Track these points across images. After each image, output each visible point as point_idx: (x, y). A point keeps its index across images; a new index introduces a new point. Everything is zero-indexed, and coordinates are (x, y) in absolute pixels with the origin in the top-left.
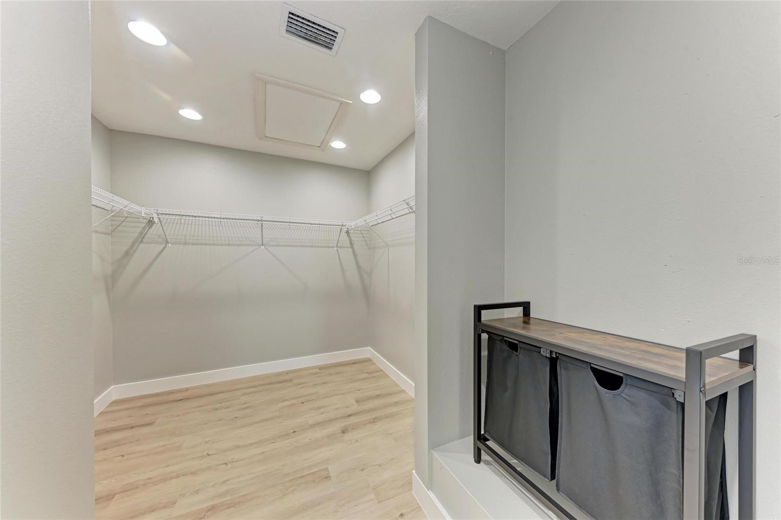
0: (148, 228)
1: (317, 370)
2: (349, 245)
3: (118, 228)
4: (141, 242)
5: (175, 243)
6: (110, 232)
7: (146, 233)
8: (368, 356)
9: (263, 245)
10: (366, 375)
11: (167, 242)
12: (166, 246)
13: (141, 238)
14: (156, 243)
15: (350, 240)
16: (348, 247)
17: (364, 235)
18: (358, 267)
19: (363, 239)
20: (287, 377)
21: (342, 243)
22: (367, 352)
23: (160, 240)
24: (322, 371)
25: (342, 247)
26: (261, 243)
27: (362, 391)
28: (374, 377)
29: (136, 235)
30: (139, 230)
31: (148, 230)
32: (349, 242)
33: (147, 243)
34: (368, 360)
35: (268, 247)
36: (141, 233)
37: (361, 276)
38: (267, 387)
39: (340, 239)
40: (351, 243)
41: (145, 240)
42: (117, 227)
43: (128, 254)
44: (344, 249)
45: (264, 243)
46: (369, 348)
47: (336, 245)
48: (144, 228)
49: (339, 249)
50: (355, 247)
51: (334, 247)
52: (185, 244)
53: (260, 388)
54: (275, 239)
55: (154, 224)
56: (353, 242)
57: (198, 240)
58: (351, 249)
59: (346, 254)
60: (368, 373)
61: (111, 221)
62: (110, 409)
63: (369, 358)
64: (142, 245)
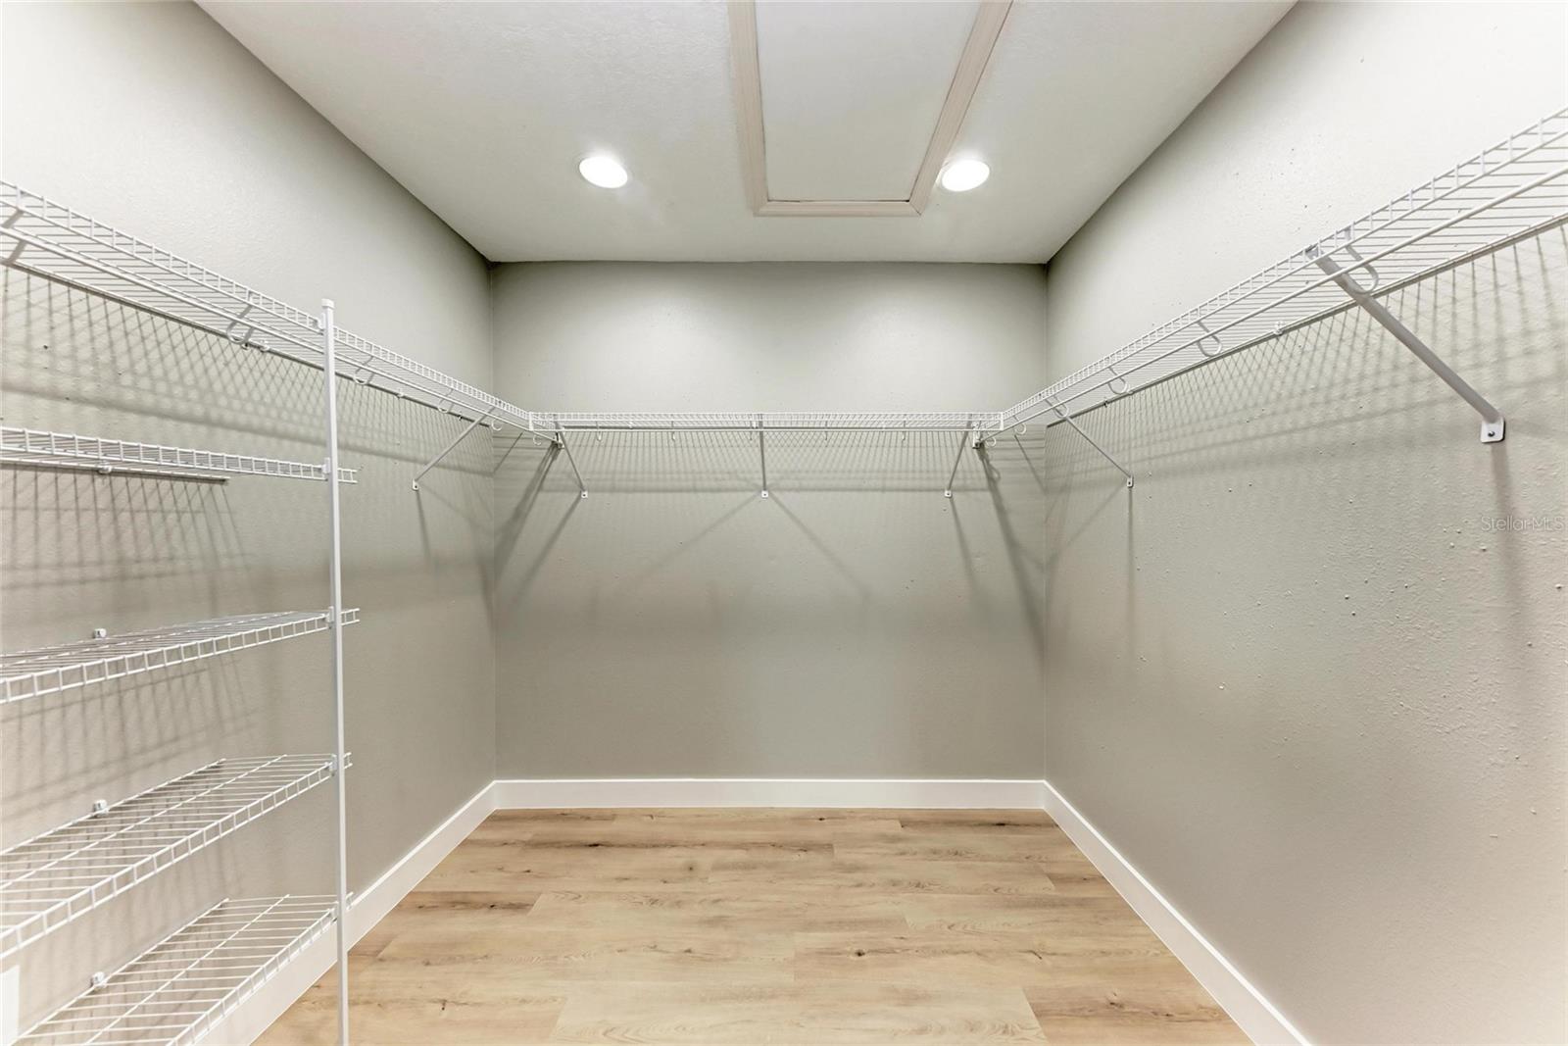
0: (550, 459)
1: (895, 828)
2: (984, 483)
3: (505, 462)
4: (540, 488)
5: (596, 490)
6: (492, 470)
7: (548, 470)
8: (1041, 805)
9: (765, 490)
10: (1045, 888)
11: (582, 488)
12: (579, 498)
13: (539, 482)
14: (563, 491)
15: (989, 470)
16: (983, 490)
17: (1030, 453)
18: (1012, 543)
19: (1025, 464)
20: (818, 834)
21: (965, 479)
22: (1038, 795)
23: (571, 483)
24: (909, 832)
25: (964, 489)
26: (761, 483)
27: (1048, 961)
28: (1081, 903)
29: (531, 474)
30: (537, 463)
31: (552, 462)
32: (983, 475)
33: (549, 491)
34: (1042, 824)
35: (776, 494)
36: (539, 470)
37: (1018, 568)
38: (769, 856)
39: (959, 468)
40: (990, 479)
41: (546, 484)
42: (503, 460)
43: (519, 514)
44: (972, 494)
45: (768, 483)
46: (1044, 782)
47: (948, 482)
48: (545, 460)
49: (956, 496)
50: (1002, 487)
51: (943, 490)
52: (613, 490)
53: (755, 856)
54: (793, 472)
55: (560, 449)
56: (996, 475)
57: (635, 480)
58: (988, 495)
59: (978, 508)
60: (1054, 878)
61: (495, 447)
62: (481, 836)
63: (1044, 814)
64: (541, 496)
